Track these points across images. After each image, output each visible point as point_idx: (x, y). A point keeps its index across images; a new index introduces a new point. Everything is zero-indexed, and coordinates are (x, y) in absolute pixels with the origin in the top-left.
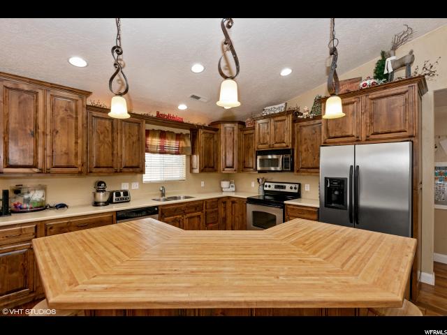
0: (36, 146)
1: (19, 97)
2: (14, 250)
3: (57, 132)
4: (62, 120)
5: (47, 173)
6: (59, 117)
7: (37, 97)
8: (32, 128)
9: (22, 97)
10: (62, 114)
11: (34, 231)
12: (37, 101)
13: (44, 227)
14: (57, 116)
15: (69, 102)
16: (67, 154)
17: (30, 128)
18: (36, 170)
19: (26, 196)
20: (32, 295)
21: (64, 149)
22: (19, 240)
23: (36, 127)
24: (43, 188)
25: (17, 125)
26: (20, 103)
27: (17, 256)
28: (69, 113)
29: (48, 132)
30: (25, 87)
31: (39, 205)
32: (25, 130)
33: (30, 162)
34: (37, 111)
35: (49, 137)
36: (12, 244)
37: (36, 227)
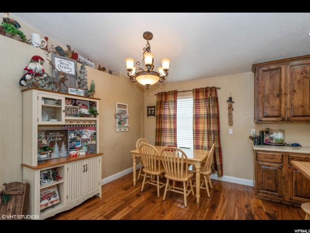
0: (280, 103)
1: (270, 75)
2: (270, 166)
3: (295, 91)
4: (299, 82)
5: (287, 120)
6: (296, 80)
7: (281, 71)
8: (278, 92)
9: (272, 74)
10: (298, 77)
11: (281, 158)
12: (281, 73)
13: (287, 156)
14: (295, 80)
15: (304, 67)
16: (302, 106)
17: (276, 92)
18: (280, 119)
19: (271, 136)
20: (280, 199)
21: (300, 103)
22: (272, 161)
23: (280, 90)
24: (283, 131)
25: (269, 92)
26: (271, 78)
27: (271, 171)
28: (304, 75)
29: (288, 93)
30: (273, 67)
31: (280, 142)
32: (273, 94)
33: (276, 113)
34: (281, 80)
35: (289, 96)
36: (269, 162)
37: (282, 156)
